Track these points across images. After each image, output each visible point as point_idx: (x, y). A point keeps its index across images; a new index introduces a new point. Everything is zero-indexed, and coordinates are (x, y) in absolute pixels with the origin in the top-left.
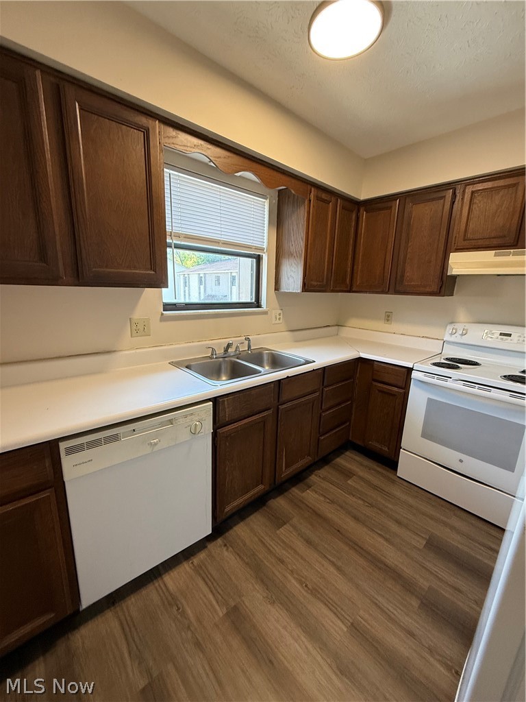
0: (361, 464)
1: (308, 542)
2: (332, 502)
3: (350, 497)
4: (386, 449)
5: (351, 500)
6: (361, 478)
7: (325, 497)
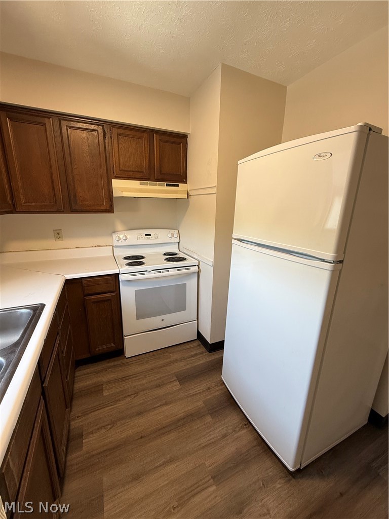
0: (98, 372)
1: (136, 478)
2: (113, 423)
3: (119, 404)
4: (113, 345)
5: (121, 405)
6: (109, 382)
7: (103, 427)
